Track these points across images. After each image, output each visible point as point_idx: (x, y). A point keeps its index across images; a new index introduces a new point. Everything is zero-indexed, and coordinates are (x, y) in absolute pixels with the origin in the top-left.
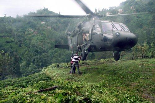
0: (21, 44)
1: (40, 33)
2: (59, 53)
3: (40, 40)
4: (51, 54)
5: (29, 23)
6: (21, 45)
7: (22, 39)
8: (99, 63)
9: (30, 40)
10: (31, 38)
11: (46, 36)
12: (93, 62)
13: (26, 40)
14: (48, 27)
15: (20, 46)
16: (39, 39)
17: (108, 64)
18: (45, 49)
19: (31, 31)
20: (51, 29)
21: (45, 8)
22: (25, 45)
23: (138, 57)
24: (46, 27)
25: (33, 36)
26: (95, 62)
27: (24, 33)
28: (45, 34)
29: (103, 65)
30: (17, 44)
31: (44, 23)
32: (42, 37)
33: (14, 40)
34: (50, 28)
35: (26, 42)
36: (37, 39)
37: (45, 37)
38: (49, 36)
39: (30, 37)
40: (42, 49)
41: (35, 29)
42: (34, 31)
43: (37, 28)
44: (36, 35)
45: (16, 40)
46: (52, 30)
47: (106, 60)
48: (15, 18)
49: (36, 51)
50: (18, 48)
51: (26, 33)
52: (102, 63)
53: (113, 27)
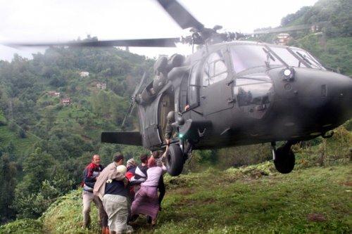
0: (26, 129)
1: (76, 101)
2: (127, 153)
3: (77, 118)
4: (105, 156)
5: (48, 75)
6: (26, 134)
7: (27, 116)
8: (221, 181)
9: (52, 119)
10: (54, 115)
11: (94, 108)
12: (204, 178)
13: (39, 118)
14: (98, 85)
15: (23, 136)
16: (74, 115)
17: (248, 182)
18: (91, 142)
19: (52, 95)
20: (106, 90)
21: (89, 36)
22: (36, 132)
23: (339, 158)
24: (93, 86)
25: (60, 108)
26: (210, 177)
27: (35, 101)
28: (89, 103)
29: (233, 184)
30: (13, 129)
31: (87, 74)
32: (83, 110)
33: (7, 120)
34: (104, 87)
35: (38, 123)
36: (70, 115)
37: (91, 110)
38: (100, 108)
39: (52, 112)
40: (82, 142)
41: (64, 90)
42: (62, 97)
43: (69, 87)
44: (67, 106)
45: (12, 120)
46: (108, 93)
47: (244, 170)
48: (10, 61)
49: (66, 147)
50: (17, 141)
51: (41, 100)
52: (232, 181)
53: (271, 55)
